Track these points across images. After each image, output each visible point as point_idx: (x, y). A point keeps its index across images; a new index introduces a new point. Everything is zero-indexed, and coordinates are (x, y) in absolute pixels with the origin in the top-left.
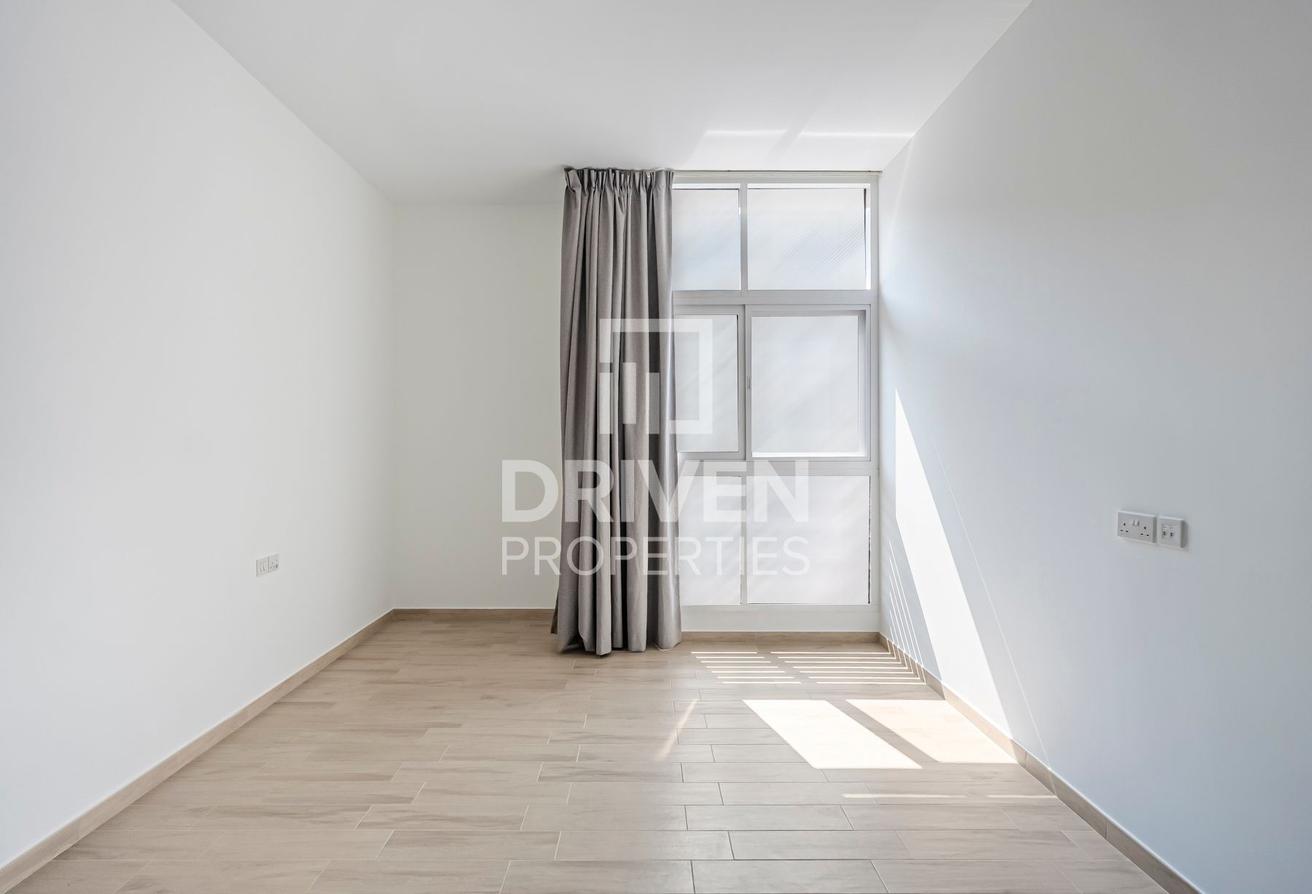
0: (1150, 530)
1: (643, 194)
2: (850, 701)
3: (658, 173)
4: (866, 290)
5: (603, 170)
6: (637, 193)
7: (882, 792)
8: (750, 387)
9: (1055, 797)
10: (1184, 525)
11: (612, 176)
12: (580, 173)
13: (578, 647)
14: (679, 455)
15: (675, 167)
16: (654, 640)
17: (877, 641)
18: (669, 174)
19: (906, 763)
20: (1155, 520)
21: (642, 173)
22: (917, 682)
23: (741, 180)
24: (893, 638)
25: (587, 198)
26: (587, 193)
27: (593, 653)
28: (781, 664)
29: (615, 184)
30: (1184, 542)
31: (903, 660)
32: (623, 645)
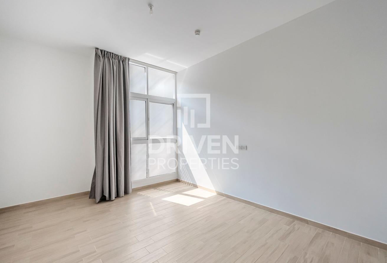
0: (241, 148)
1: (121, 63)
2: (183, 193)
3: (126, 58)
4: (173, 99)
5: (109, 52)
6: (119, 62)
7: (201, 206)
8: (149, 120)
9: (225, 197)
10: (246, 146)
11: (112, 55)
12: (101, 51)
13: (103, 199)
14: (131, 138)
15: (130, 58)
16: (126, 192)
17: (177, 181)
18: (129, 59)
19: (202, 200)
20: (242, 146)
21: (121, 56)
22: (190, 187)
23: (146, 66)
24: (182, 179)
25: (103, 59)
26: (103, 57)
27: (110, 200)
28: (161, 190)
29: (113, 58)
30: (246, 149)
31: (185, 183)
32: (118, 196)
